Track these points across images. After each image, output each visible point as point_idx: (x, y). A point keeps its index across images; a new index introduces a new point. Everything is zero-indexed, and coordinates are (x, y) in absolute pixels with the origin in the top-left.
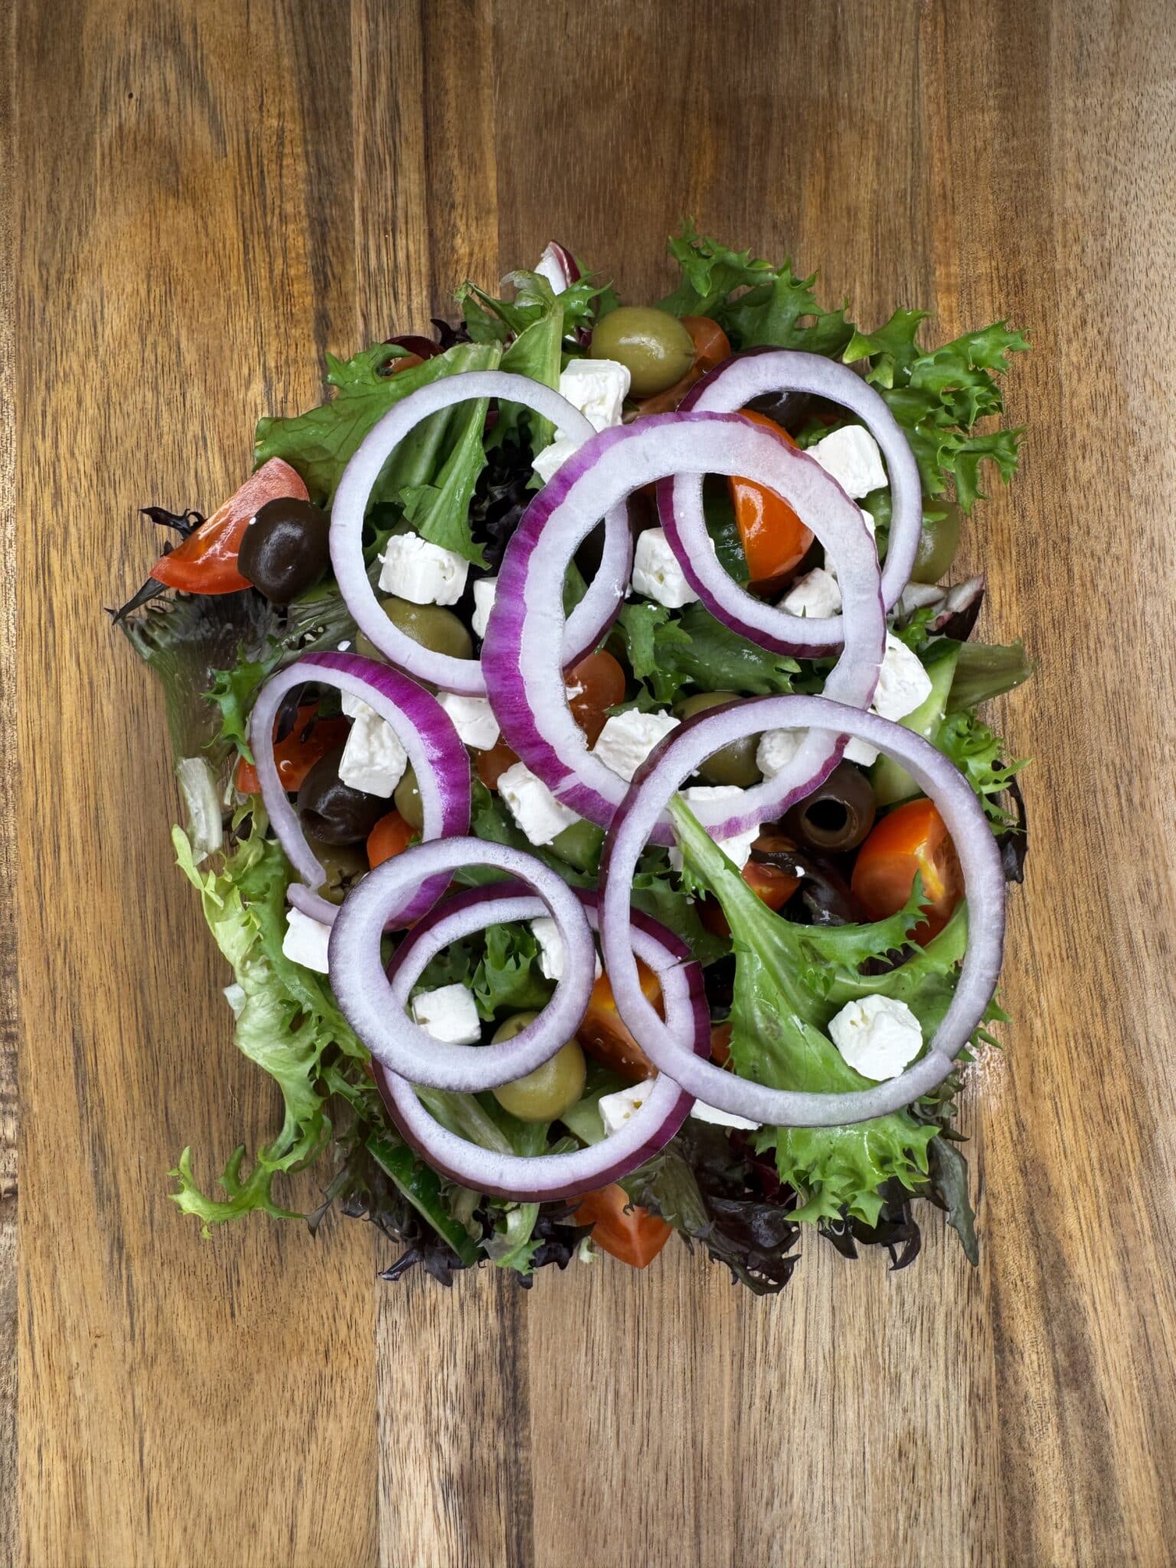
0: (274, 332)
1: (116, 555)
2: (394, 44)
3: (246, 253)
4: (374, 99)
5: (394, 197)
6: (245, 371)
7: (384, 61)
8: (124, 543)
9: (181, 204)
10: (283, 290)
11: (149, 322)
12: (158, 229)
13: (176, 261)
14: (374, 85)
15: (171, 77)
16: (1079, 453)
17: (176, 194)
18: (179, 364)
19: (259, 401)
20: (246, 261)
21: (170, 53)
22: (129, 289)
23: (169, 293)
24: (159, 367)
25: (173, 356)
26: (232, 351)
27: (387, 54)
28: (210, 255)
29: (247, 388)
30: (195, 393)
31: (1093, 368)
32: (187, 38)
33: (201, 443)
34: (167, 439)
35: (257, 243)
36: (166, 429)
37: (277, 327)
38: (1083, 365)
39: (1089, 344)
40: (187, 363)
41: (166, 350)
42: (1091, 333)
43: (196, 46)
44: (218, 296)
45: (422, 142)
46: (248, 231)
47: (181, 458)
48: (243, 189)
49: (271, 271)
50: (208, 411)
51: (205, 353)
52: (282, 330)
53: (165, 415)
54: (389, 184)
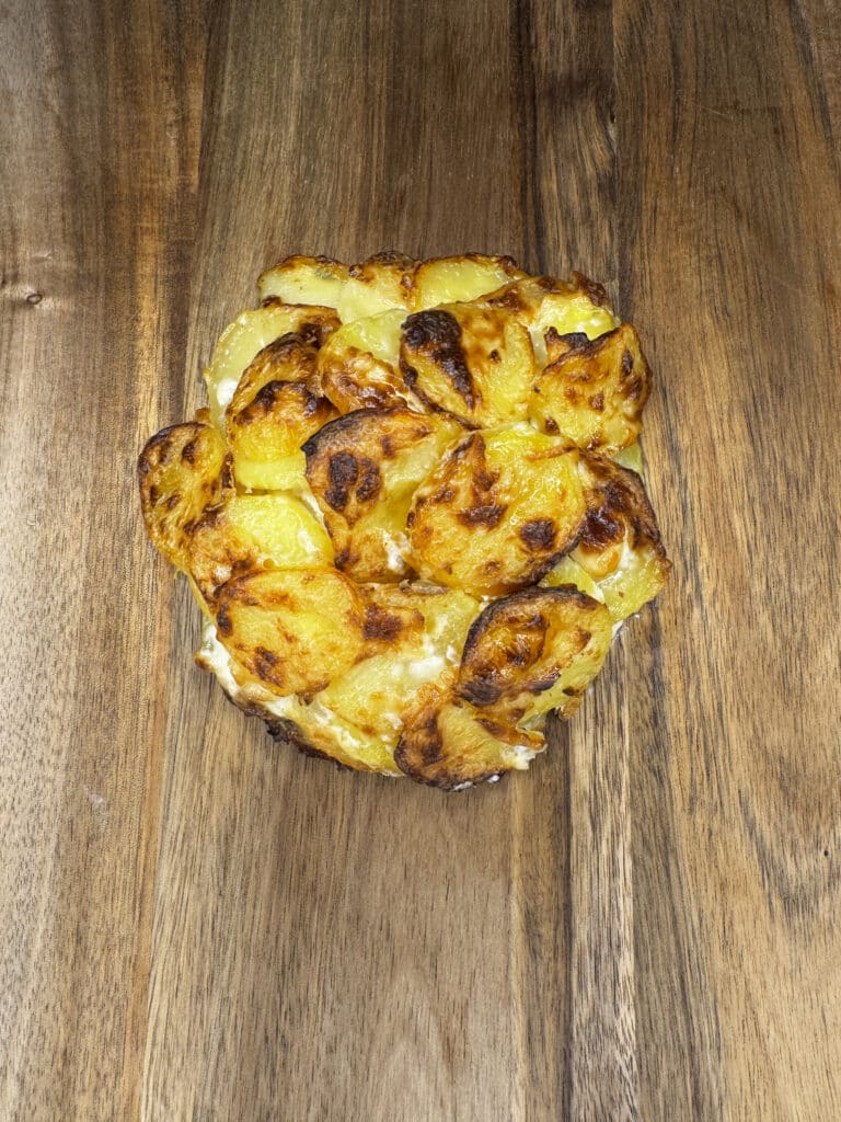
0: (695, 636)
1: (817, 463)
2: (595, 884)
3: (720, 704)
4: (612, 833)
5: (595, 745)
6: (718, 605)
7: (604, 868)
8: (812, 472)
9: (777, 751)
10: (688, 670)
11: (799, 650)
12: (796, 731)
13: (779, 702)
14: (613, 846)
15: (791, 869)
16: (81, 508)
17: (781, 759)
18: (773, 615)
19: (706, 580)
20: (719, 696)
21: (793, 890)
22: (818, 680)
23: (784, 674)
24: (789, 611)
25: (778, 620)
26: (729, 621)
27: (601, 875)
28: (750, 706)
29: (715, 592)
30: (758, 588)
31: (62, 571)
32: (777, 903)
33: (753, 547)
34: (780, 553)
35: (710, 710)
36: (782, 561)
37: (692, 640)
38: (68, 574)
39: (62, 589)
40: (766, 614)
41: (784, 626)
42: (59, 599)
43: (769, 895)
44: (742, 668)
45: (572, 791)
46: (719, 723)
47: (768, 537)
48: (724, 761)
49: (698, 688)
50: (747, 574)
51: (751, 622)
52: (688, 637)
53: (782, 572)
54: (599, 757)
